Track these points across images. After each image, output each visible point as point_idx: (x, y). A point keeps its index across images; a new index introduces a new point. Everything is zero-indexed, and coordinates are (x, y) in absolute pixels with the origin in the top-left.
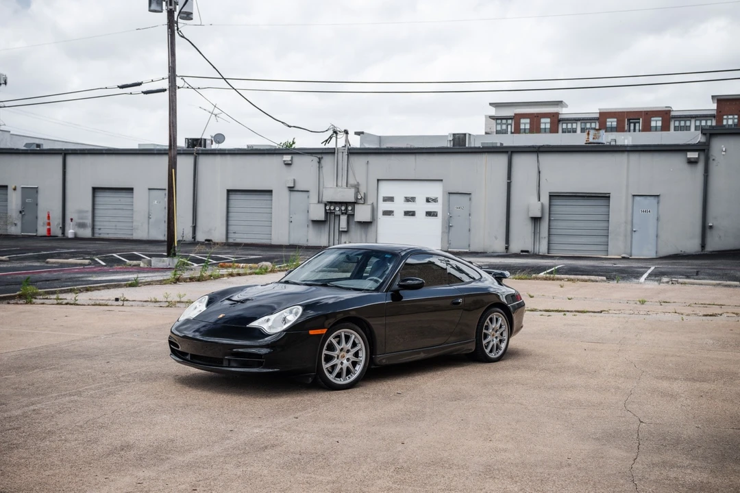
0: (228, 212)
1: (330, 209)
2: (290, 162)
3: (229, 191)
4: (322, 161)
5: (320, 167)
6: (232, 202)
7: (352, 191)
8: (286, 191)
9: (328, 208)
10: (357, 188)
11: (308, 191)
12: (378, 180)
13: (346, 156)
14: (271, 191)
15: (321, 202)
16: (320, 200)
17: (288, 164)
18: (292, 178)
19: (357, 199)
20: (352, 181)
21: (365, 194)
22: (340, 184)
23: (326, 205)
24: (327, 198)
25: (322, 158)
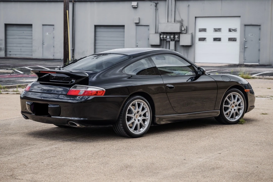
0: (95, 40)
1: (163, 37)
2: (136, 6)
3: (96, 26)
4: (158, 5)
5: (156, 10)
6: (98, 34)
7: (178, 25)
8: (134, 26)
9: (162, 36)
10: (181, 22)
11: (148, 26)
12: (196, 17)
13: (174, 2)
14: (123, 26)
15: (157, 33)
16: (157, 32)
17: (135, 8)
18: (138, 17)
19: (181, 30)
20: (178, 19)
21: (187, 27)
22: (170, 20)
23: (160, 35)
24: (161, 30)
25: (158, 3)
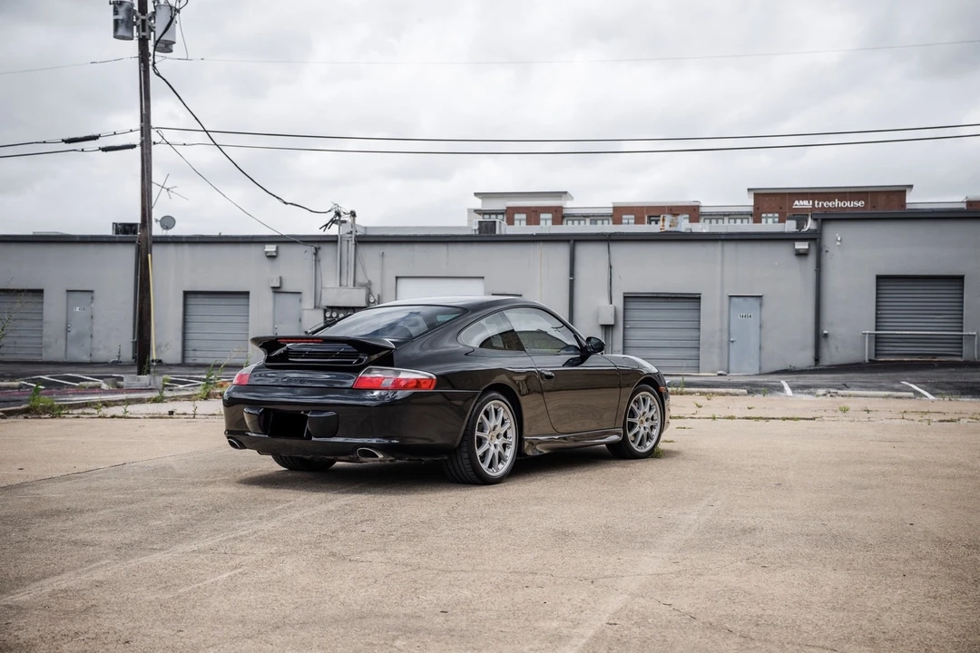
0: (185, 322)
1: (331, 317)
2: (275, 254)
3: (187, 294)
4: (320, 252)
5: (317, 261)
6: (191, 309)
7: (363, 292)
8: (270, 293)
9: (328, 315)
10: (368, 287)
11: (300, 293)
12: (397, 278)
13: (353, 246)
14: (247, 293)
15: (319, 308)
16: (317, 305)
17: (272, 257)
18: (278, 276)
19: (368, 302)
20: (361, 279)
21: (379, 296)
22: (344, 282)
23: (325, 311)
24: (326, 302)
25: (319, 248)
